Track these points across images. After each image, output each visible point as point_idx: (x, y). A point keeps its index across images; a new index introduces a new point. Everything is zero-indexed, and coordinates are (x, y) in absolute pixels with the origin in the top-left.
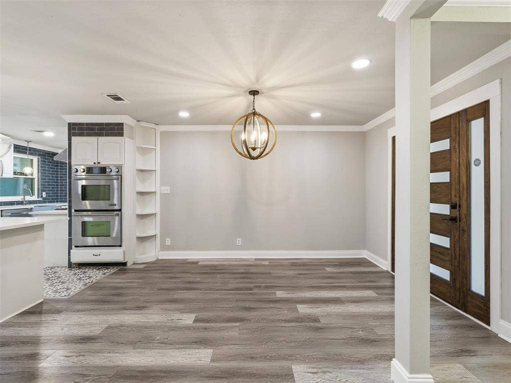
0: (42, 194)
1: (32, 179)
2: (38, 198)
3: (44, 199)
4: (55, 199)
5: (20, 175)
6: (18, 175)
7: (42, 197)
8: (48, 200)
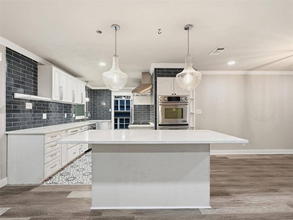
2: (86, 117)
8: (91, 118)
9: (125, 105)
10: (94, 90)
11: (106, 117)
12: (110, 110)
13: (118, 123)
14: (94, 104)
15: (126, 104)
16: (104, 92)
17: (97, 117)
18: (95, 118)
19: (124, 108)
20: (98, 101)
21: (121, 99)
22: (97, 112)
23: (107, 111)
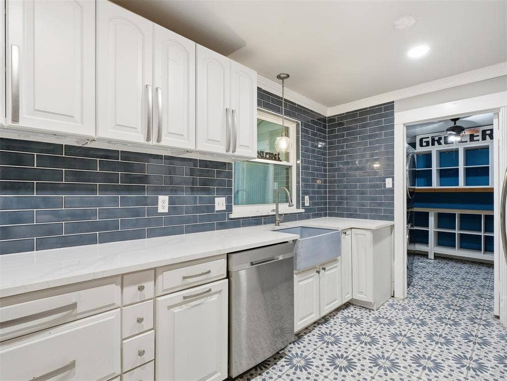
0: (303, 199)
1: (288, 168)
2: (298, 207)
3: (308, 210)
4: (321, 209)
5: (269, 159)
6: (266, 158)
7: (303, 204)
8: (313, 212)
9: (461, 167)
10: (331, 119)
11: (371, 210)
12: (388, 181)
13: (432, 228)
14: (331, 165)
15: (466, 163)
16: (364, 120)
17: (343, 209)
18: (334, 209)
19: (457, 176)
20: (346, 152)
21: (443, 147)
22: (341, 192)
23: (376, 186)
